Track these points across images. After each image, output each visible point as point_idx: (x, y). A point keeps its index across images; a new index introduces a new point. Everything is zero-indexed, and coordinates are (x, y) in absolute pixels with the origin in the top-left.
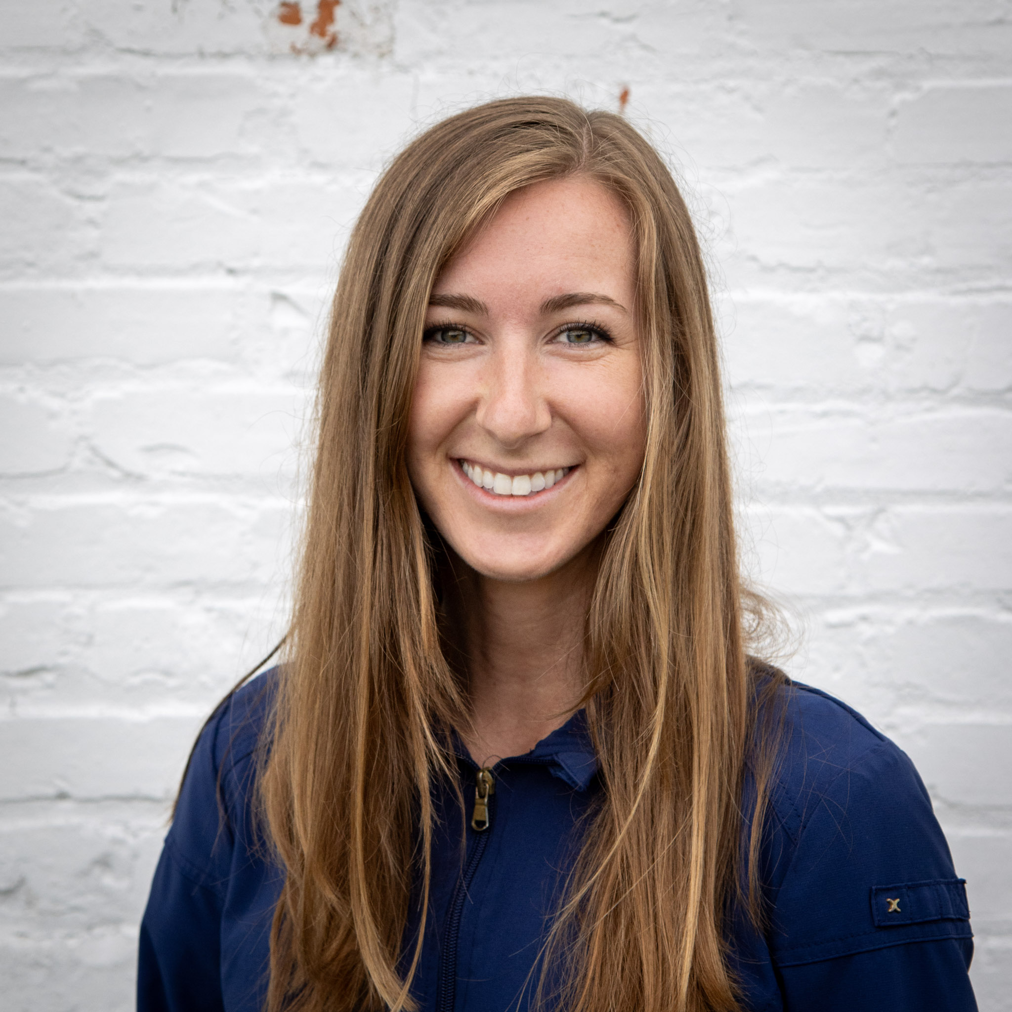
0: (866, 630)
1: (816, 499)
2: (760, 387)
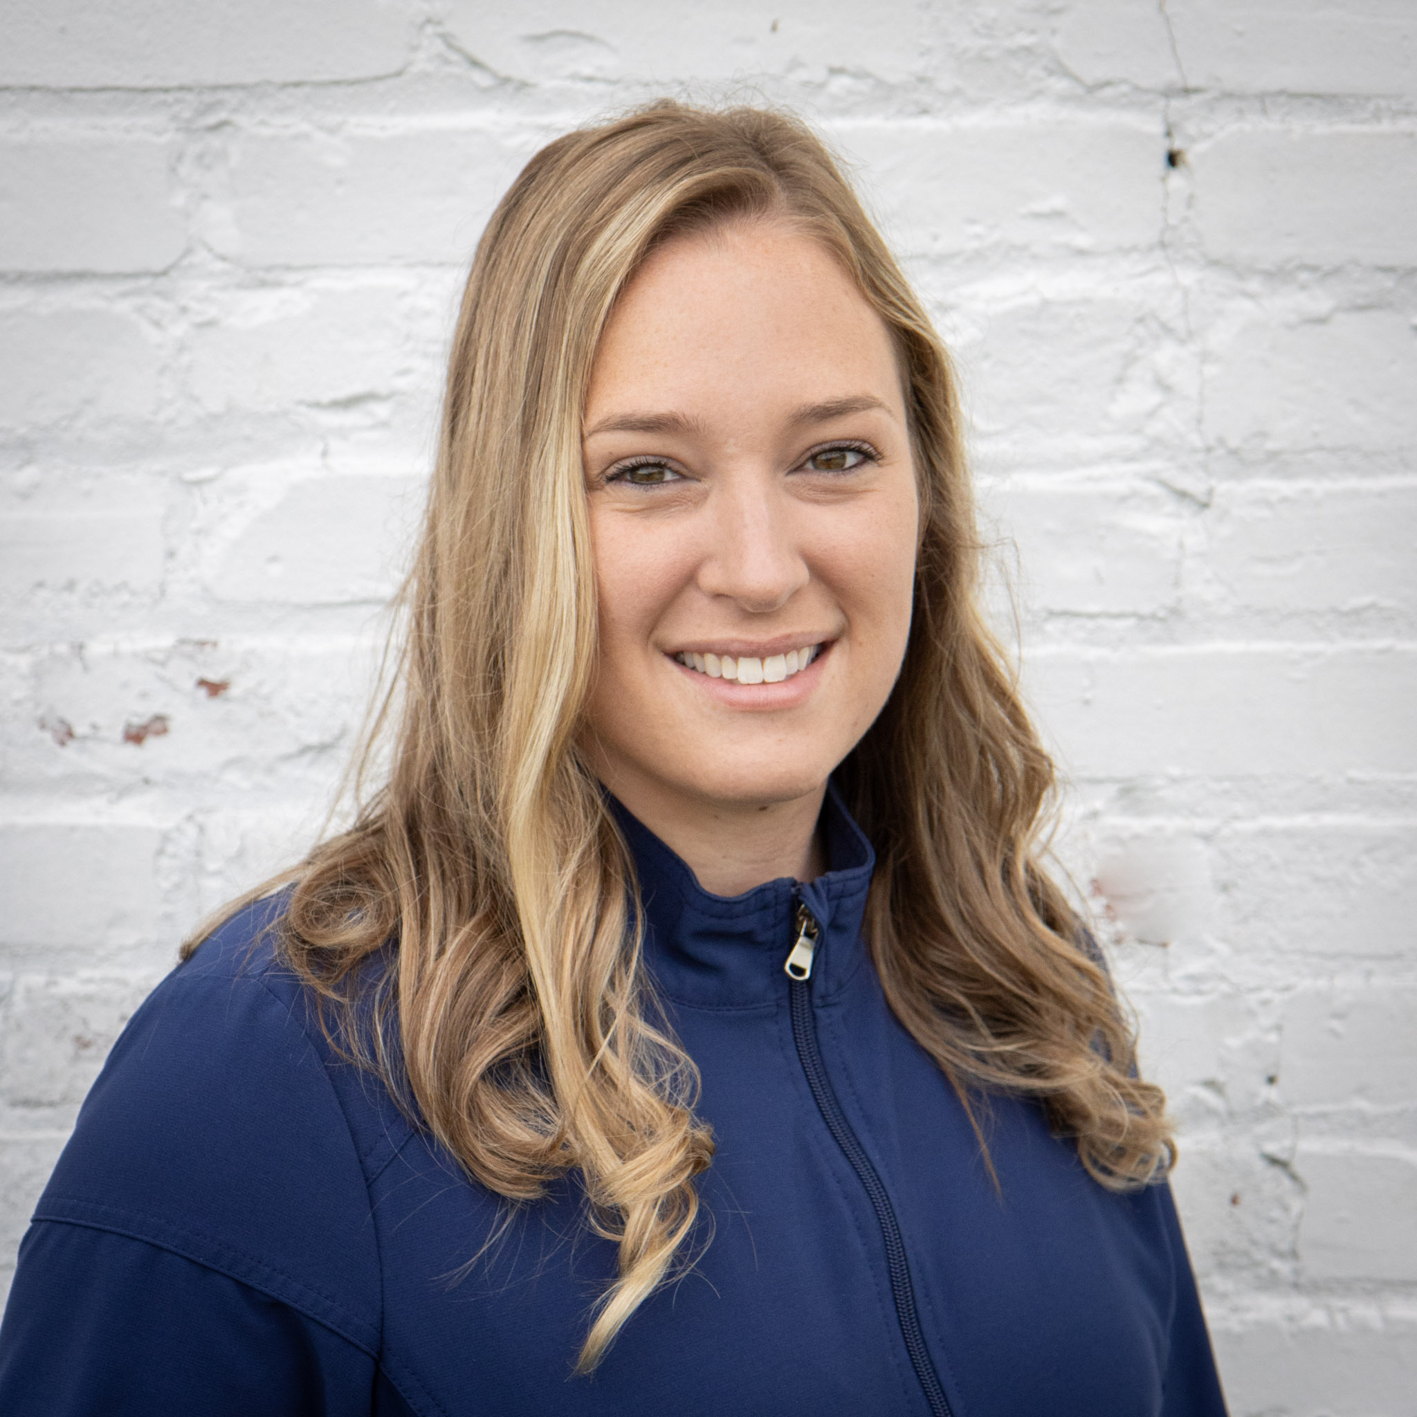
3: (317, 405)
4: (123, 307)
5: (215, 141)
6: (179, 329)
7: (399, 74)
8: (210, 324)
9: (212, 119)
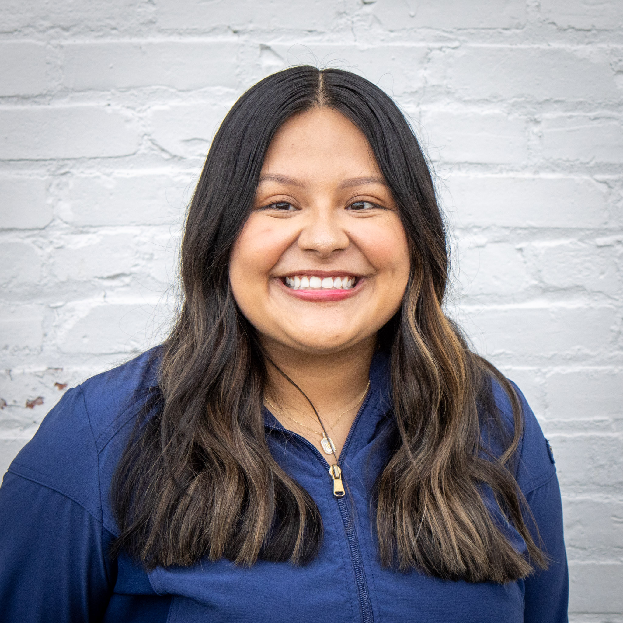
0: (620, 249)
1: (590, 170)
2: (557, 102)
3: (102, 278)
4: (28, 241)
5: (64, 179)
6: (49, 250)
7: (134, 154)
8: (61, 247)
9: (63, 171)
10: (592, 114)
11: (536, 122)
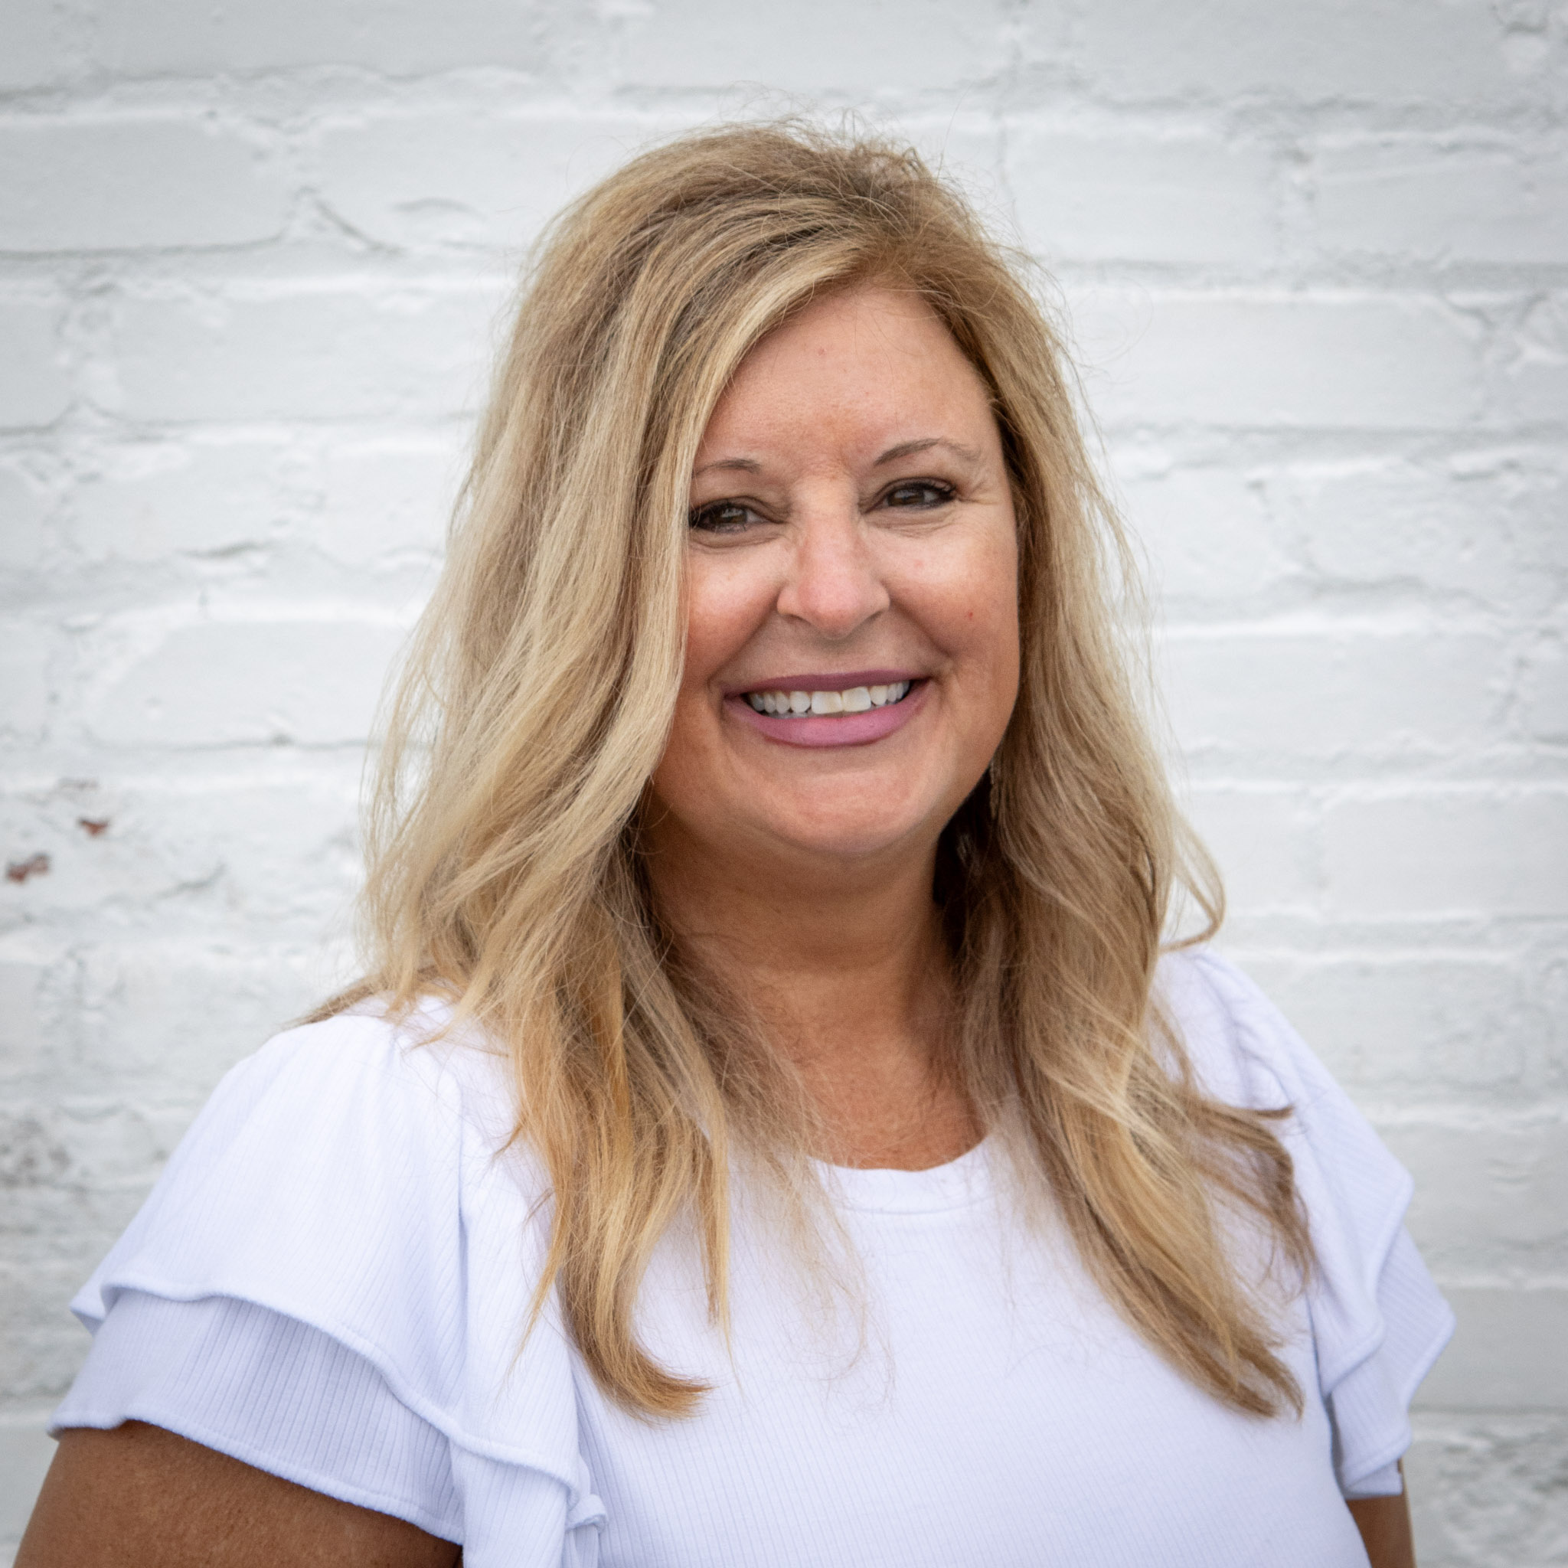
0: (1514, 484)
1: (1438, 281)
2: (1353, 106)
3: (196, 555)
4: (9, 461)
5: (99, 304)
6: (63, 482)
7: (276, 240)
8: (92, 478)
9: (97, 282)
10: (1444, 137)
11: (1300, 158)
